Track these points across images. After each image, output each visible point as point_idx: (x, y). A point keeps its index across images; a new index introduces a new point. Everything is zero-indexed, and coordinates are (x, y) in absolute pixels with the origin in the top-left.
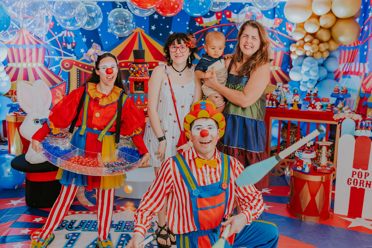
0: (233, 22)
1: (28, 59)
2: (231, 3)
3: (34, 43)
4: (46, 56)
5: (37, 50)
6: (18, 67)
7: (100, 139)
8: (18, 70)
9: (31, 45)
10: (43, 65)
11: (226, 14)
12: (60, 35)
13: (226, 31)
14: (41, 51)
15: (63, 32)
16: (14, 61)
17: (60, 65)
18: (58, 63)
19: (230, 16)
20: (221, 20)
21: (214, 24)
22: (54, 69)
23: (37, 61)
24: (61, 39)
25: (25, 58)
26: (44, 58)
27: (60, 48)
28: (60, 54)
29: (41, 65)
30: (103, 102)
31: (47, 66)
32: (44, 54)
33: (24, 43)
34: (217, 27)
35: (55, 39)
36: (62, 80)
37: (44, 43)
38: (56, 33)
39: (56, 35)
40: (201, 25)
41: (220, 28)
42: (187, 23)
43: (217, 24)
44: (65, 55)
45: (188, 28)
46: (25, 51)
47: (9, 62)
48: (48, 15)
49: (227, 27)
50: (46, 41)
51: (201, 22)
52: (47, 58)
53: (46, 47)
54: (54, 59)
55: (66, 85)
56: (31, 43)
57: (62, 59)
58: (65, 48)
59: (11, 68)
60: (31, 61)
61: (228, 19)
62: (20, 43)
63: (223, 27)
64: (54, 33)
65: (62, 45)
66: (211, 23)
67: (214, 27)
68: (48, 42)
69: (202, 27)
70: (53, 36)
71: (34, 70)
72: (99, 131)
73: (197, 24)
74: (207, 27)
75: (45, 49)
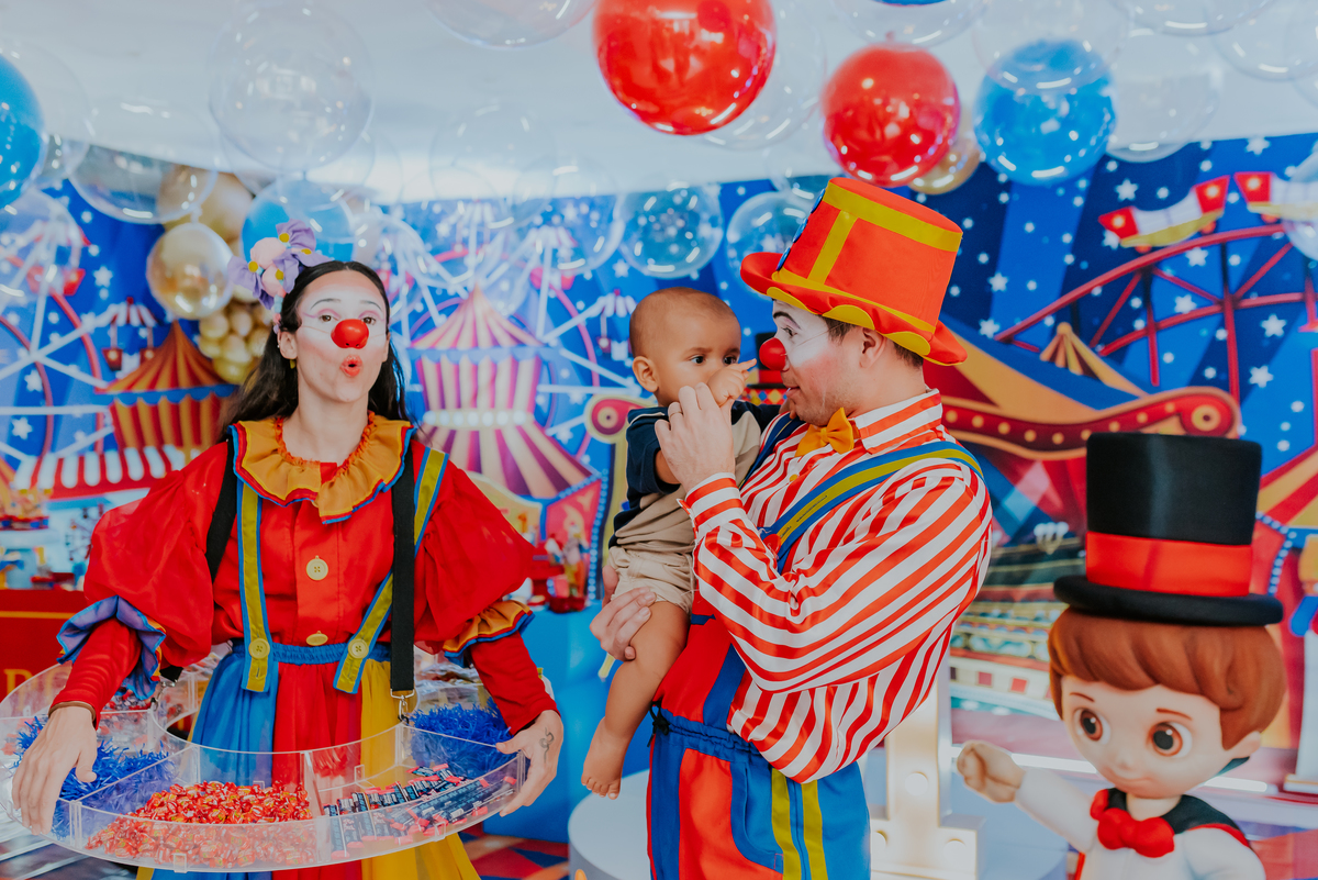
0: (1278, 221)
1: (483, 399)
2: (1267, 139)
3: (505, 341)
4: (545, 388)
5: (515, 364)
6: (453, 427)
7: (344, 682)
8: (452, 435)
9: (497, 350)
10: (531, 417)
11: (1244, 186)
12: (593, 311)
13: (1248, 259)
14: (527, 368)
15: (601, 301)
16: (443, 406)
17: (585, 419)
18: (578, 410)
19: (1263, 195)
20: (1218, 214)
21: (1190, 232)
22: (563, 432)
23: (511, 404)
24: (593, 324)
25: (475, 396)
26: (534, 393)
27: (586, 356)
28: (587, 378)
29: (522, 417)
30: (335, 502)
31: (542, 421)
32: (537, 380)
33: (476, 344)
34: (1203, 247)
35: (577, 328)
36: (587, 473)
37: (540, 342)
38: (581, 305)
39: (580, 312)
40: (1129, 242)
41: (1216, 250)
42: (1067, 238)
43: (1200, 234)
44: (605, 382)
45: (1069, 259)
46: (475, 369)
47: (427, 408)
48: (560, 243)
49: (1252, 245)
50: (546, 331)
51: (1130, 229)
52: (544, 394)
53: (546, 354)
54: (567, 397)
55: (600, 489)
56: (495, 343)
57: (590, 396)
58: (605, 358)
59: (435, 429)
60: (493, 405)
61: (1254, 208)
62: (465, 343)
63: (1231, 247)
64: (574, 304)
65: (596, 344)
66: (1174, 231)
67: (1191, 248)
68: (553, 337)
69: (1134, 253)
70: (570, 317)
71: (499, 435)
72: (334, 649)
73: (1111, 240)
74: (1154, 249)
75: (540, 363)
